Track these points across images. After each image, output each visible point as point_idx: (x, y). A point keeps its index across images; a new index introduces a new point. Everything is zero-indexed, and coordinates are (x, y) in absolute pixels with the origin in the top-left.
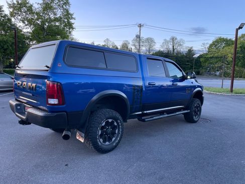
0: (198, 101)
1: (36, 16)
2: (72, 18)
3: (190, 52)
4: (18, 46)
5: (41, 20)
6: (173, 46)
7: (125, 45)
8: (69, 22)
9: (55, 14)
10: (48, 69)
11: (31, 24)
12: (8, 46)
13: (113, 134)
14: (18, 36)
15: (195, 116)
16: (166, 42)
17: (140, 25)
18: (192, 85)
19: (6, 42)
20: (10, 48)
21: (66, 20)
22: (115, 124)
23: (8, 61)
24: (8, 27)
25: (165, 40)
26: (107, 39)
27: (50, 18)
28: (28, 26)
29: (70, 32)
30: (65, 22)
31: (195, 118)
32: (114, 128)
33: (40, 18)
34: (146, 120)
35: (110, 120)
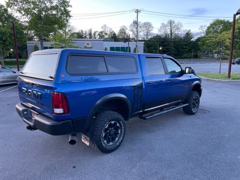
0: (196, 94)
1: (32, 6)
2: (69, 6)
3: (188, 35)
4: (17, 36)
5: (37, 9)
6: (171, 30)
7: (123, 31)
8: (65, 10)
9: (52, 3)
10: (52, 79)
11: (28, 14)
12: (6, 37)
13: (116, 134)
14: (16, 27)
15: (194, 108)
16: (164, 26)
17: (137, 10)
18: (190, 78)
19: (4, 34)
20: (9, 39)
21: (62, 8)
22: (118, 125)
23: (8, 52)
24: (5, 18)
25: (163, 24)
26: (105, 25)
27: (47, 7)
28: (25, 16)
29: (67, 21)
30: (62, 11)
31: (194, 110)
32: (117, 128)
33: (36, 8)
34: (147, 118)
35: (113, 122)
